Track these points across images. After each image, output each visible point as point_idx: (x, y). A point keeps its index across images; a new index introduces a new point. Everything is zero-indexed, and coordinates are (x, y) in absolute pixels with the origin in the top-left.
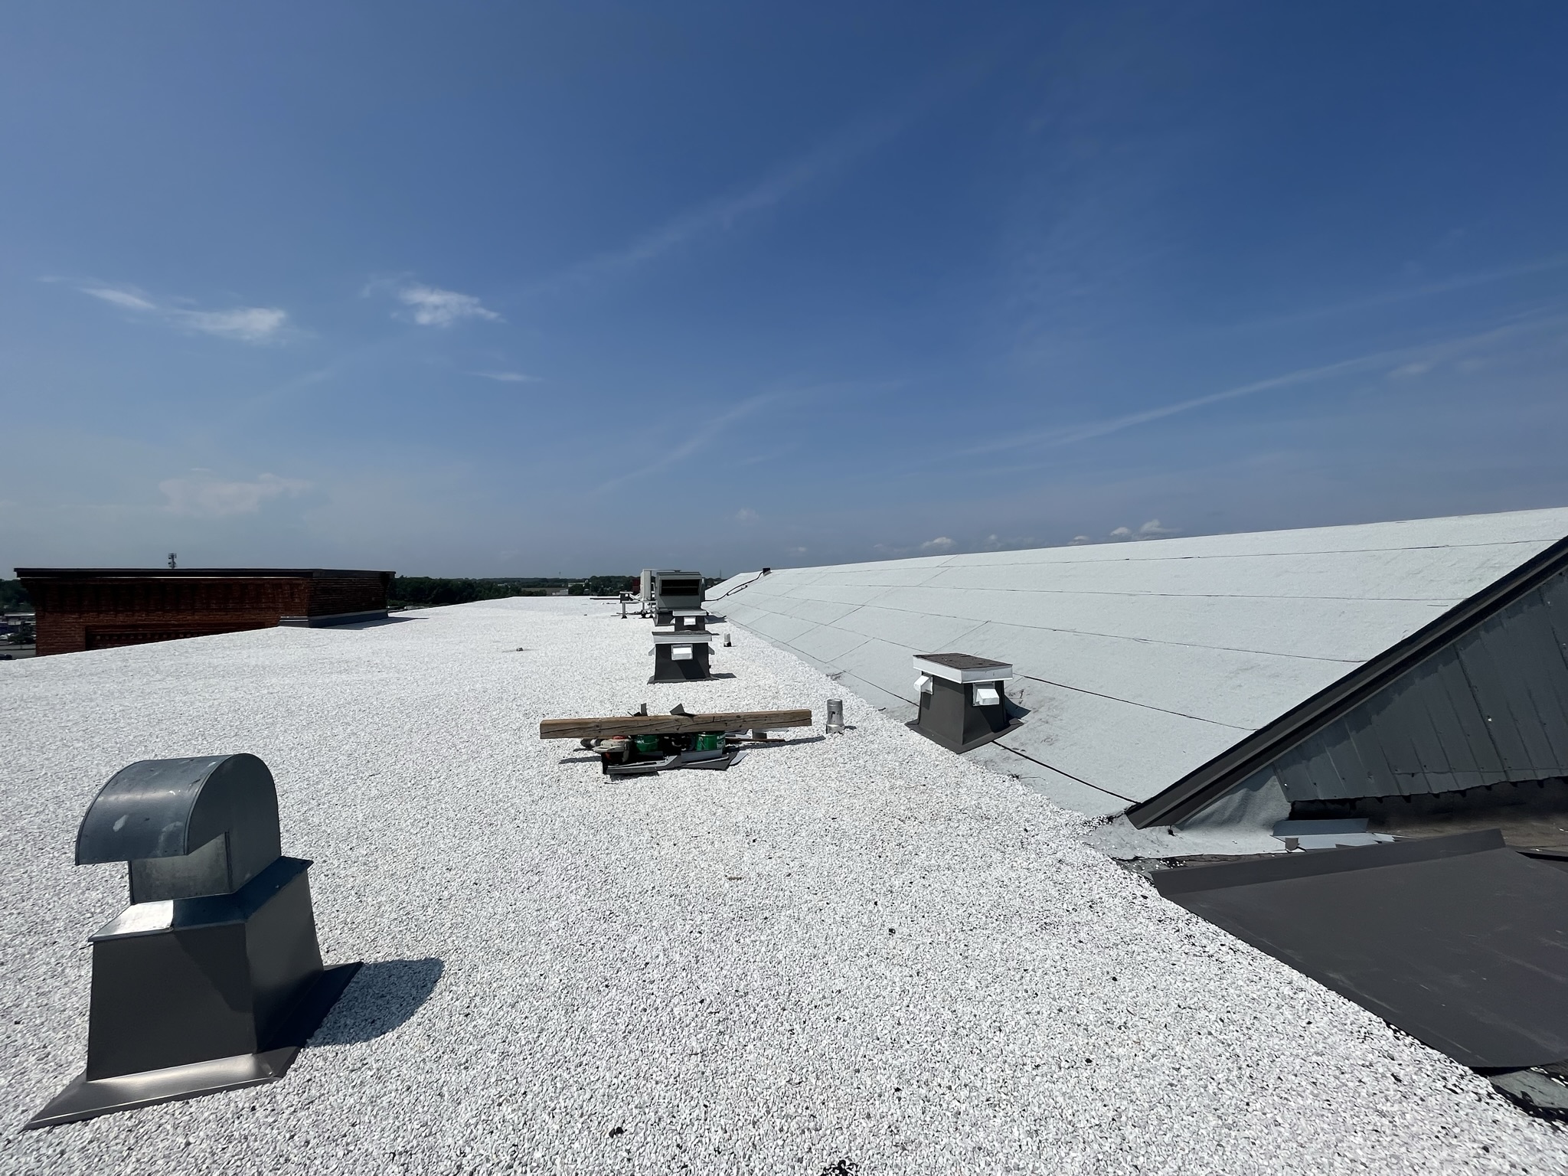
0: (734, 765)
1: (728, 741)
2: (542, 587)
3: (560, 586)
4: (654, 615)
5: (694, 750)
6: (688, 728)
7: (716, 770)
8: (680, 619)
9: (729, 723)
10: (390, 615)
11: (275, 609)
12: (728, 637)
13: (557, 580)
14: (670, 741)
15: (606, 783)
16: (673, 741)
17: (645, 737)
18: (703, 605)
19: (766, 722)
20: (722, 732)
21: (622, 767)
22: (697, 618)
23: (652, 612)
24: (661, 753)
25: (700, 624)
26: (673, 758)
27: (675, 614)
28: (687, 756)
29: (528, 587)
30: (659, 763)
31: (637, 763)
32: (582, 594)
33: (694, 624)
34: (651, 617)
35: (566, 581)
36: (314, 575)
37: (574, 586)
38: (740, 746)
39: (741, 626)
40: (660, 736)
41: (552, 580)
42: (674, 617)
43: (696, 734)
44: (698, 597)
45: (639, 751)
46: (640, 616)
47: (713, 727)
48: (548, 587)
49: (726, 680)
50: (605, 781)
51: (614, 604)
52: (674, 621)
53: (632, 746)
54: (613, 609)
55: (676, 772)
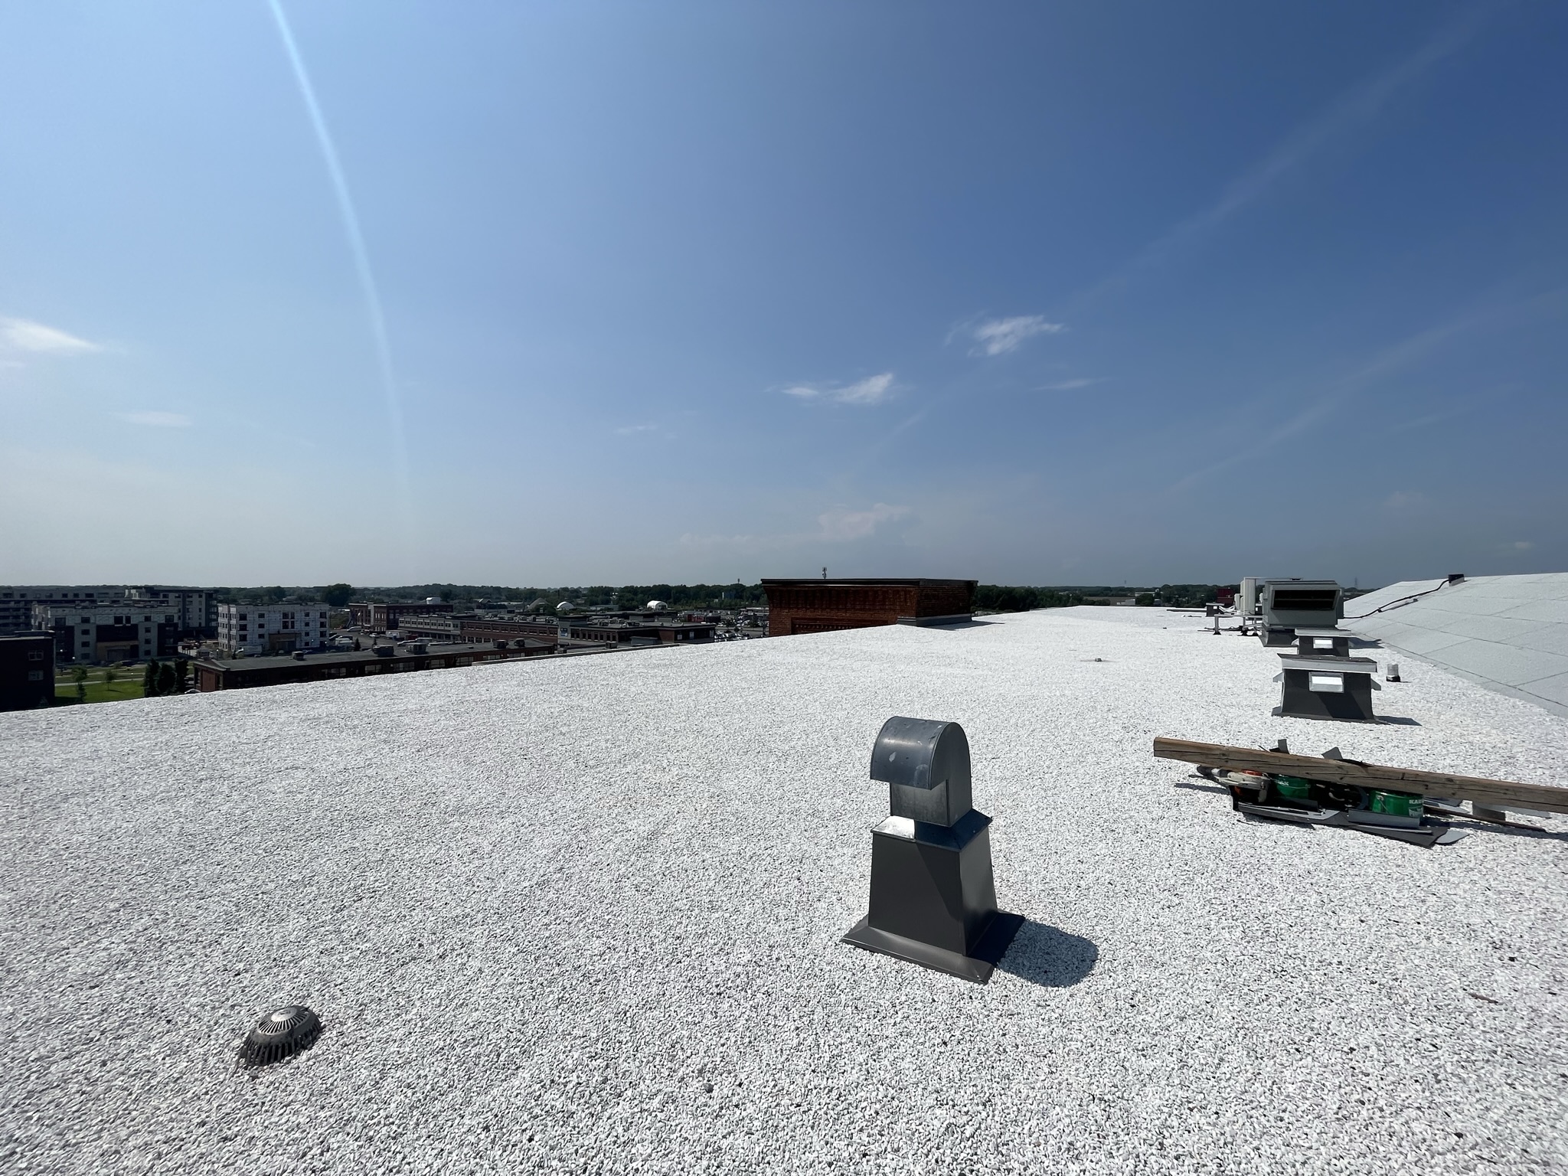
0: (1445, 844)
1: (1427, 810)
2: (1106, 596)
3: (1126, 596)
4: (1259, 633)
5: (1368, 808)
6: (1358, 780)
7: (1411, 843)
8: (1309, 641)
9: (1430, 786)
10: (973, 619)
11: (894, 610)
12: (1395, 668)
13: (1122, 589)
14: (1327, 791)
15: (1238, 821)
16: (1332, 792)
17: (1290, 778)
18: (1341, 623)
19: (1507, 797)
20: (1419, 796)
21: (1257, 808)
22: (1335, 639)
23: (1255, 629)
24: (1315, 803)
25: (1339, 649)
26: (1333, 813)
27: (1297, 632)
28: (1354, 814)
29: (1090, 595)
30: (1311, 815)
31: (1279, 808)
32: (1151, 604)
33: (1331, 647)
34: (1255, 635)
35: (1132, 590)
36: (921, 583)
37: (1143, 596)
38: (1450, 820)
39: (1411, 655)
40: (1312, 782)
41: (1115, 589)
42: (1297, 637)
43: (1371, 791)
44: (1333, 613)
45: (1281, 794)
46: (1240, 633)
47: (1400, 786)
48: (1112, 596)
49: (1404, 726)
50: (1237, 818)
51: (1200, 619)
52: (1297, 642)
53: (1272, 787)
54: (1199, 624)
55: (1341, 831)
